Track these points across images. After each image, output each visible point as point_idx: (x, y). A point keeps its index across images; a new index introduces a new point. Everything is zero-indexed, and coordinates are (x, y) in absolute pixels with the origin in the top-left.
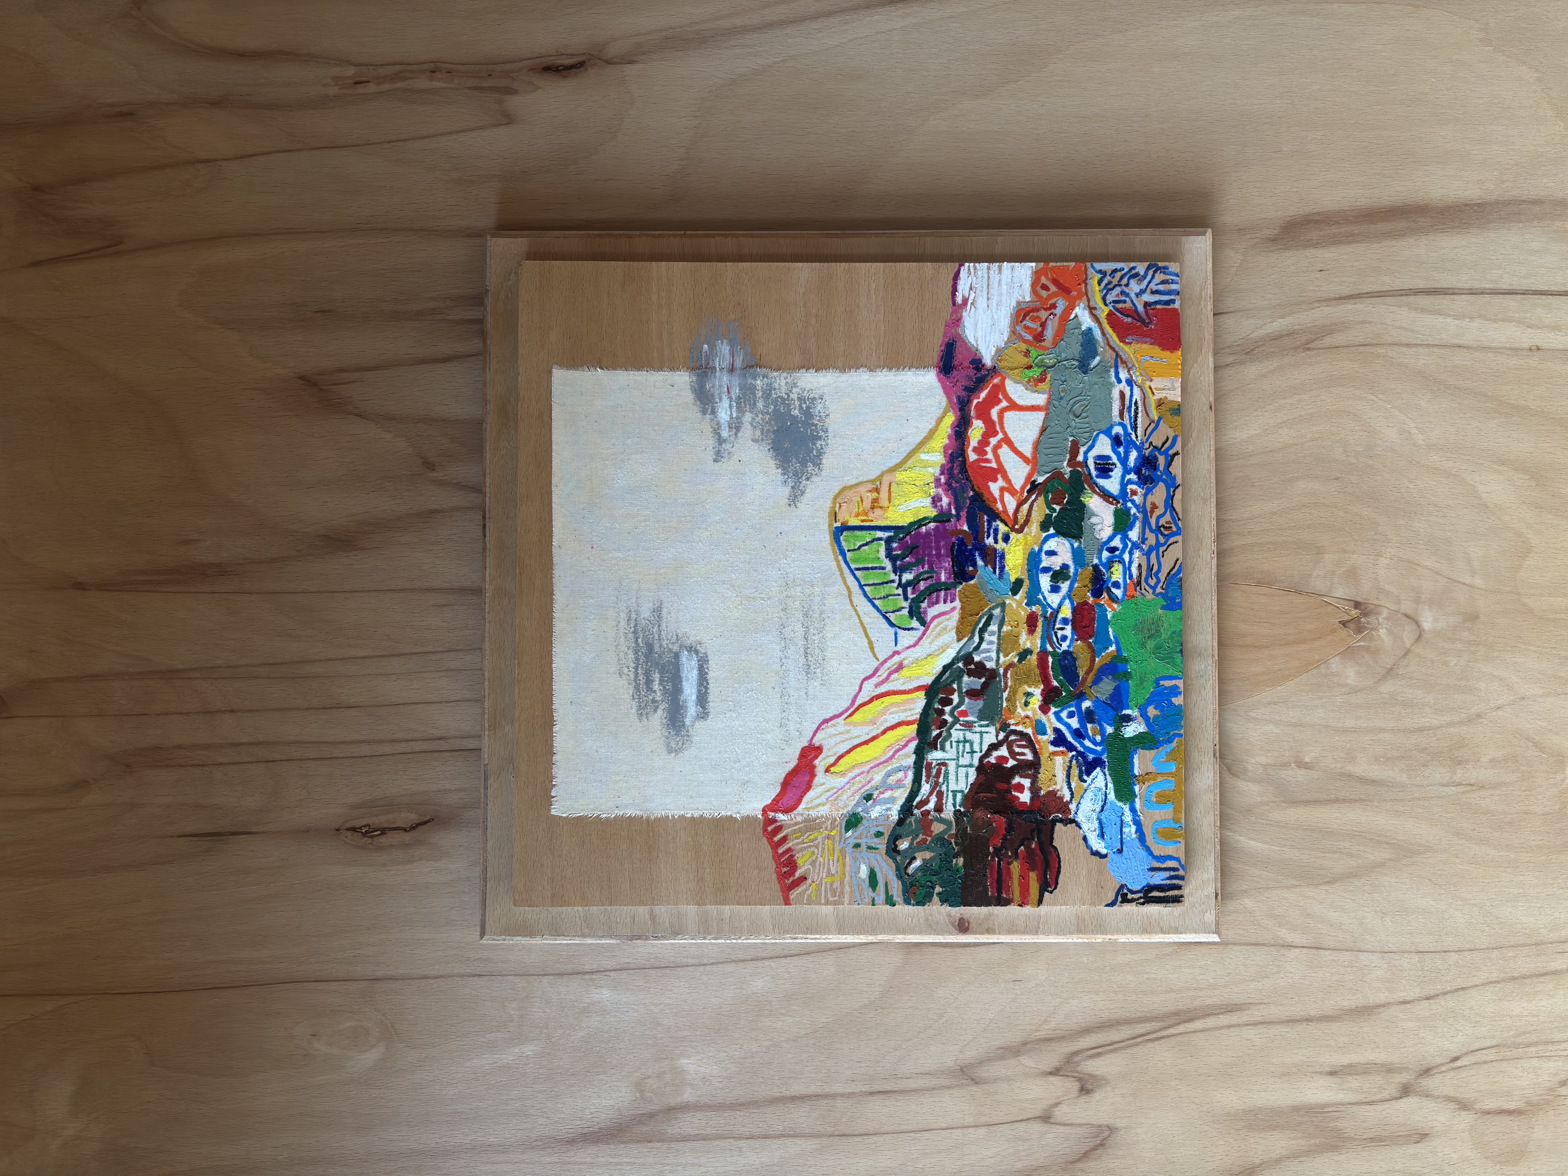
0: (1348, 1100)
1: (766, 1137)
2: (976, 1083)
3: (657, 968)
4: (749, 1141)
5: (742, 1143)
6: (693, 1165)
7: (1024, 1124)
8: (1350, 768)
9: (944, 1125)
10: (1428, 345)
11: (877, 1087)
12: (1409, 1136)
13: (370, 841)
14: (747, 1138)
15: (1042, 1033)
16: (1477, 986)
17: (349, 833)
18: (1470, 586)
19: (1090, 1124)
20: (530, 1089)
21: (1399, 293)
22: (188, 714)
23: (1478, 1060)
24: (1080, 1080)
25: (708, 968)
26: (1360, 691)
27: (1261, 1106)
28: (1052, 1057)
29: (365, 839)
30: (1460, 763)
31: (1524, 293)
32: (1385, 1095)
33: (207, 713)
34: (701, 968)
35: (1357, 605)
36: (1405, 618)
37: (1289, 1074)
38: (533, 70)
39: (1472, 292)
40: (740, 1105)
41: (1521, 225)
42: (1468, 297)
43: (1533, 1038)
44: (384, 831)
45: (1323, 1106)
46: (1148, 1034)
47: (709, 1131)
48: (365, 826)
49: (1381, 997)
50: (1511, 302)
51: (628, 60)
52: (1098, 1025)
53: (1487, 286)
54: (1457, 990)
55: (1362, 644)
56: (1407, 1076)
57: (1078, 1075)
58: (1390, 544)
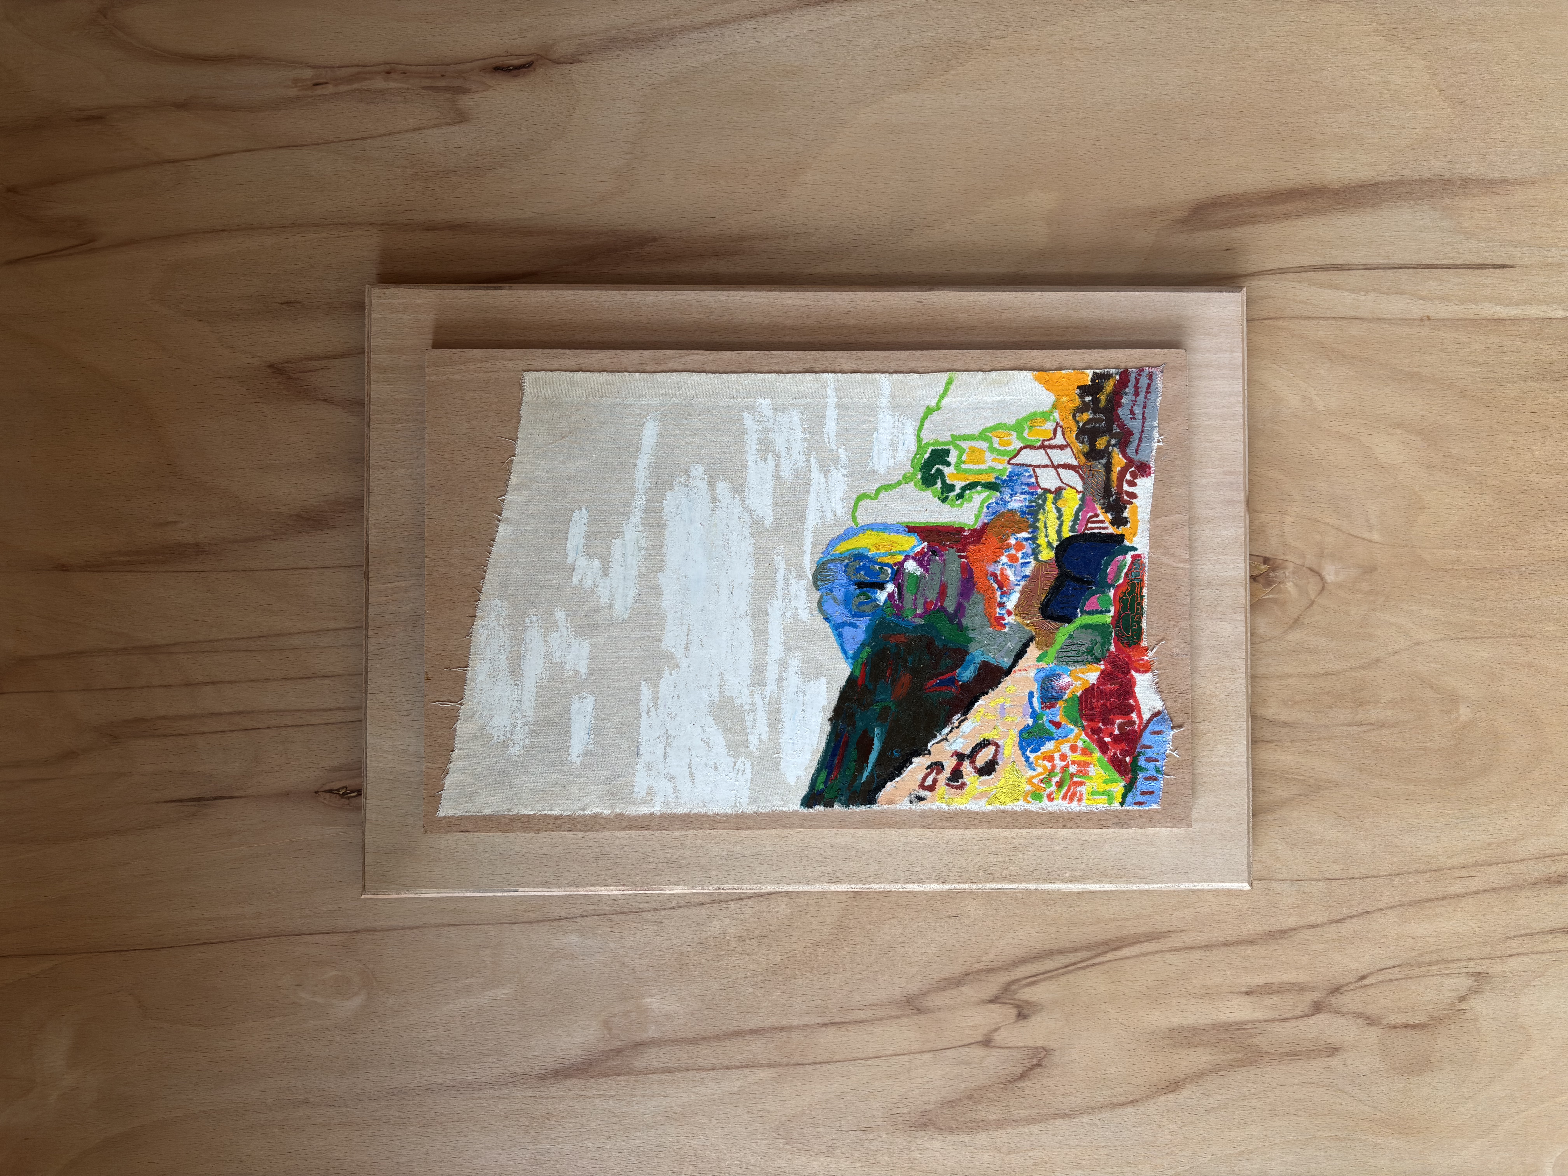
0: (1263, 1018)
1: (727, 1068)
2: (921, 1013)
3: (621, 913)
4: (711, 1073)
5: (704, 1074)
6: (659, 1095)
7: (966, 1048)
9: (892, 1052)
10: (1327, 318)
11: (829, 1020)
12: (1321, 1050)
13: (347, 801)
14: (709, 1070)
15: (980, 964)
16: (1381, 910)
17: (328, 795)
18: (1368, 541)
19: (1027, 1047)
20: (505, 1030)
21: (1299, 269)
22: (170, 686)
23: (1384, 978)
24: (1018, 1006)
25: (669, 912)
26: (1270, 640)
27: (1184, 1025)
28: (992, 986)
29: (343, 800)
30: (1361, 704)
31: (1416, 267)
32: (1298, 1012)
33: (188, 685)
34: (663, 913)
35: (1266, 560)
36: (1309, 572)
37: (1209, 994)
38: (484, 69)
39: (1367, 267)
40: (702, 1039)
41: (1412, 203)
42: (1363, 272)
43: (1435, 957)
45: (1241, 1024)
46: (1079, 962)
47: (672, 1064)
48: (342, 788)
49: (1292, 921)
50: (1404, 276)
51: (574, 60)
52: (1033, 955)
53: (1381, 261)
54: (1363, 914)
55: (1271, 596)
56: (1319, 995)
57: (1015, 1002)
58: (1295, 503)
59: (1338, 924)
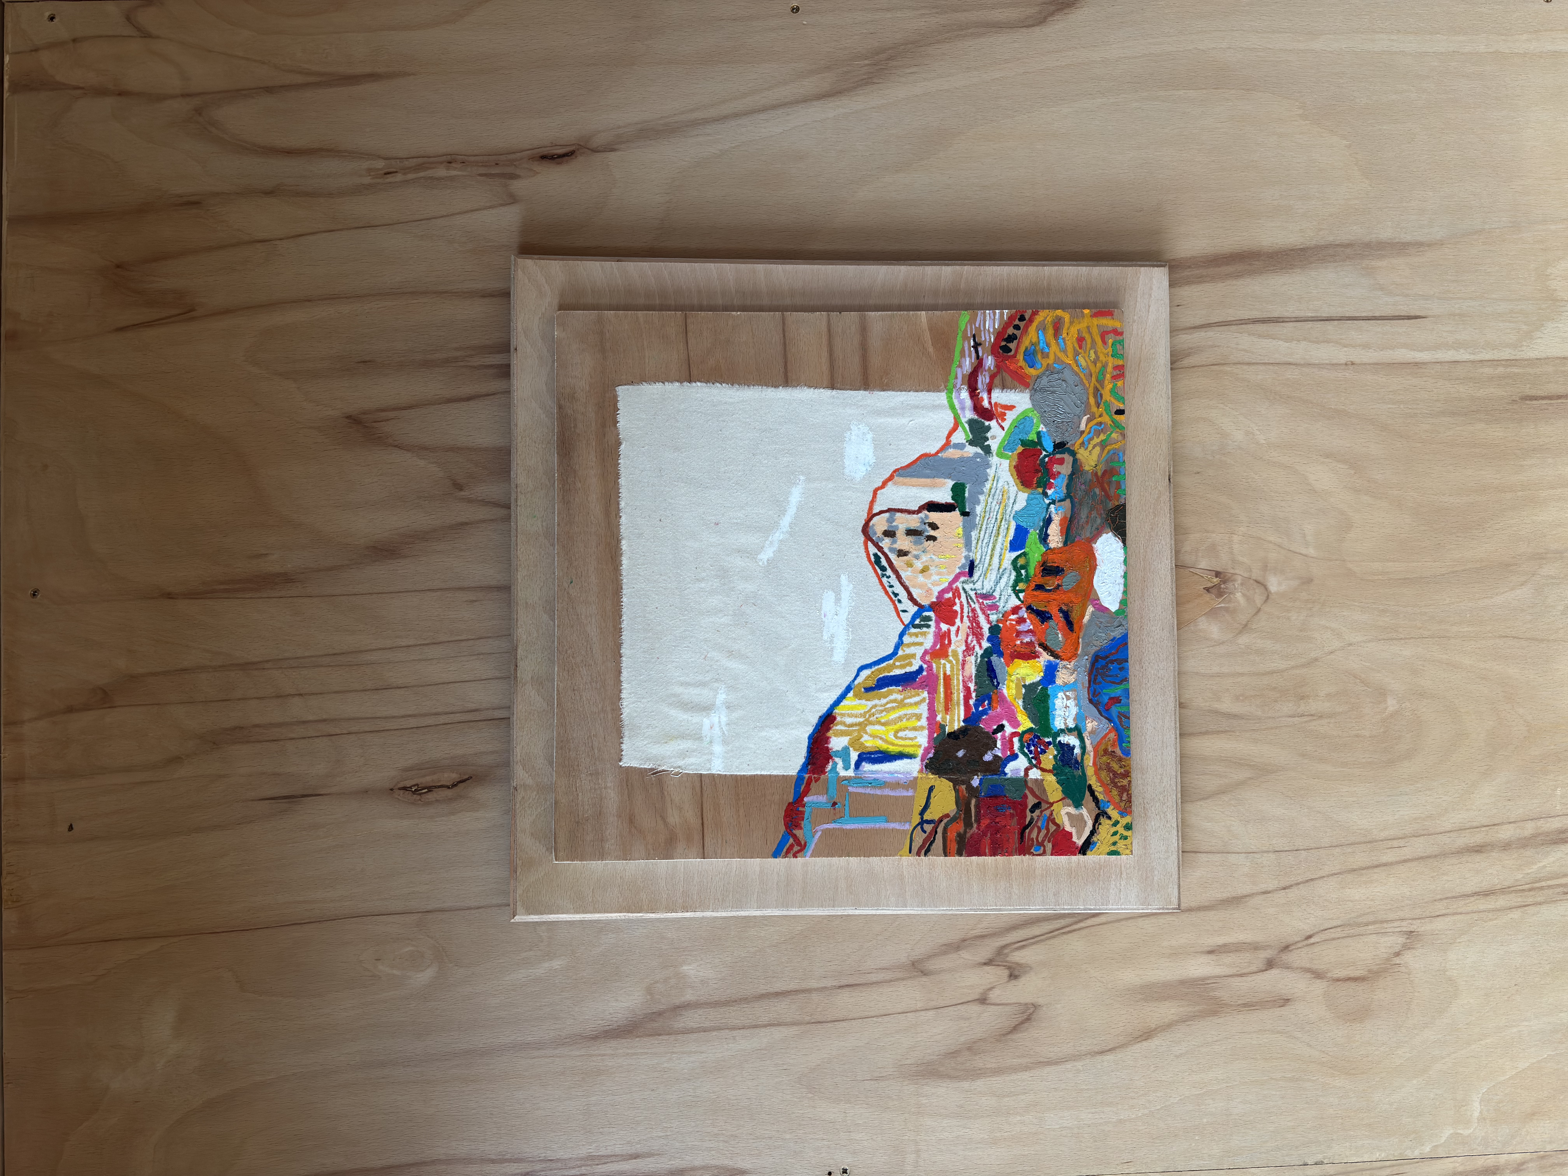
0: (1223, 974)
1: (755, 1027)
2: (924, 975)
4: (741, 1031)
5: (735, 1033)
6: (695, 1052)
7: (965, 1006)
8: (1216, 706)
9: (900, 1011)
10: (1265, 364)
11: (844, 982)
12: (1275, 1001)
13: (418, 797)
14: (740, 1029)
15: (976, 931)
16: (1324, 877)
17: (402, 792)
18: (1306, 556)
19: (1018, 1003)
20: (560, 997)
21: (1240, 322)
22: (263, 698)
23: (1327, 938)
24: (1009, 968)
26: (1223, 643)
27: (1154, 981)
28: (986, 951)
29: (415, 796)
30: (1302, 698)
31: (1340, 319)
32: (1254, 968)
33: (279, 697)
35: (1218, 574)
36: (1256, 583)
37: (1176, 954)
38: (532, 158)
39: (1298, 320)
40: (733, 1002)
41: (1336, 264)
42: (1295, 324)
43: (1371, 918)
44: (430, 789)
45: (1204, 979)
46: (1063, 928)
47: (707, 1024)
48: (414, 786)
49: (1247, 889)
50: (1330, 326)
51: (610, 148)
52: (1022, 923)
53: (1310, 315)
54: (1307, 881)
55: (1222, 605)
56: (1271, 953)
57: (1007, 964)
58: (1242, 524)
59: (1286, 891)
